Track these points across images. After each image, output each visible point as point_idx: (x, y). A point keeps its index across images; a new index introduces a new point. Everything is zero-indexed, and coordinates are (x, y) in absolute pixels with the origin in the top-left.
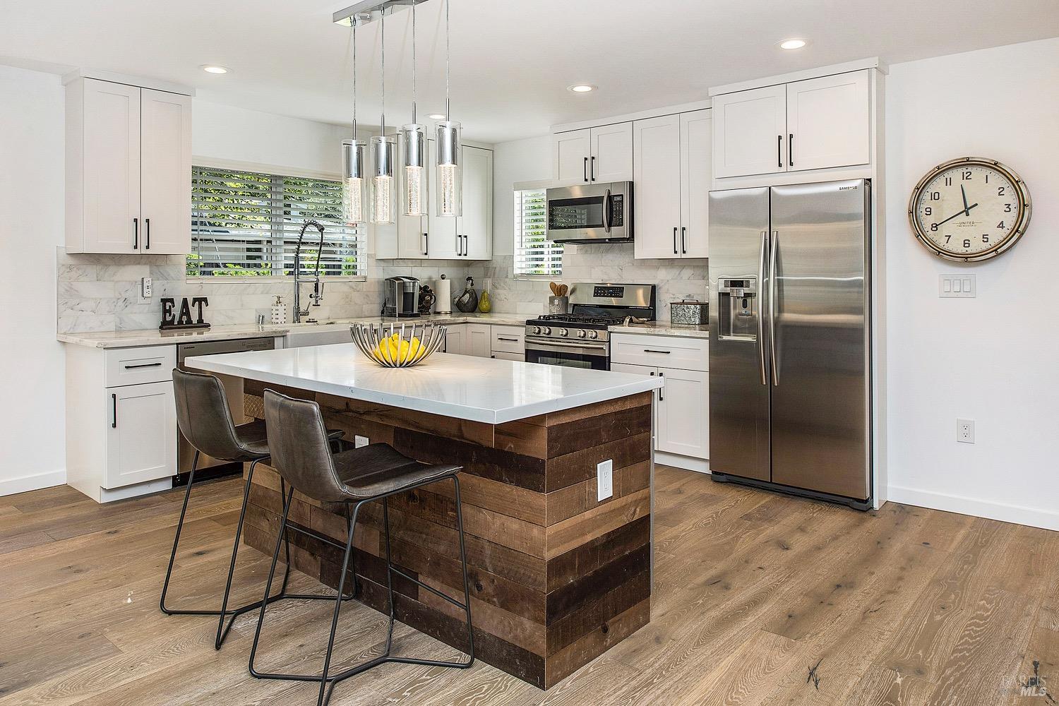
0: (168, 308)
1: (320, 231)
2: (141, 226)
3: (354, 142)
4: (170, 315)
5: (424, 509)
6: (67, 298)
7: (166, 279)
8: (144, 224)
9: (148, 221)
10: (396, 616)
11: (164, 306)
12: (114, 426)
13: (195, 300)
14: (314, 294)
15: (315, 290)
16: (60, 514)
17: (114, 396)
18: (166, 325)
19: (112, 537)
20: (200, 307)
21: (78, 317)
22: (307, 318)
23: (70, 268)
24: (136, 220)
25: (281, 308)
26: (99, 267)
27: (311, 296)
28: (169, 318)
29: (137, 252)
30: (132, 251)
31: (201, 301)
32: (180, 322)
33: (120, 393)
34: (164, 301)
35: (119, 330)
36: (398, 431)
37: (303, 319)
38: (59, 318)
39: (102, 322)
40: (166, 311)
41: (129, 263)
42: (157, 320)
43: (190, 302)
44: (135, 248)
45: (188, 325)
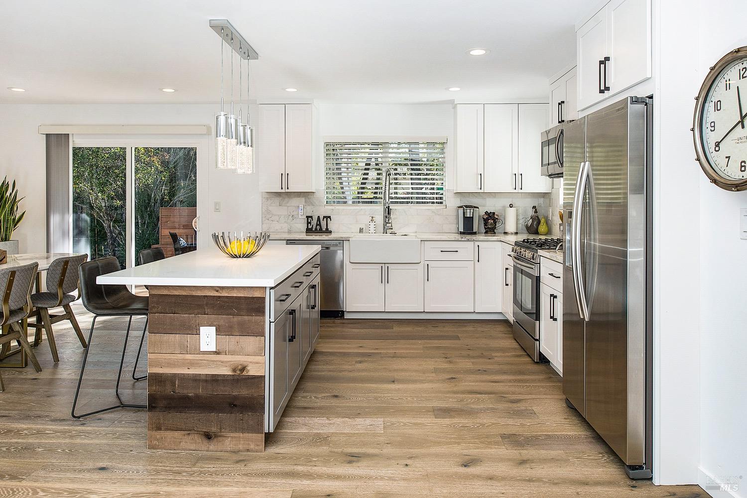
2: (285, 177)
4: (311, 225)
6: (266, 214)
7: (313, 205)
9: (288, 174)
11: (308, 220)
13: (324, 217)
15: (388, 213)
18: (309, 230)
20: (327, 222)
21: (271, 224)
23: (267, 199)
24: (282, 174)
25: (373, 224)
26: (280, 199)
28: (310, 227)
29: (283, 191)
30: (280, 191)
31: (327, 218)
32: (316, 229)
34: (308, 217)
35: (289, 232)
38: (262, 224)
39: (282, 227)
40: (308, 223)
41: (295, 197)
42: (304, 227)
43: (321, 219)
44: (282, 189)
45: (321, 231)
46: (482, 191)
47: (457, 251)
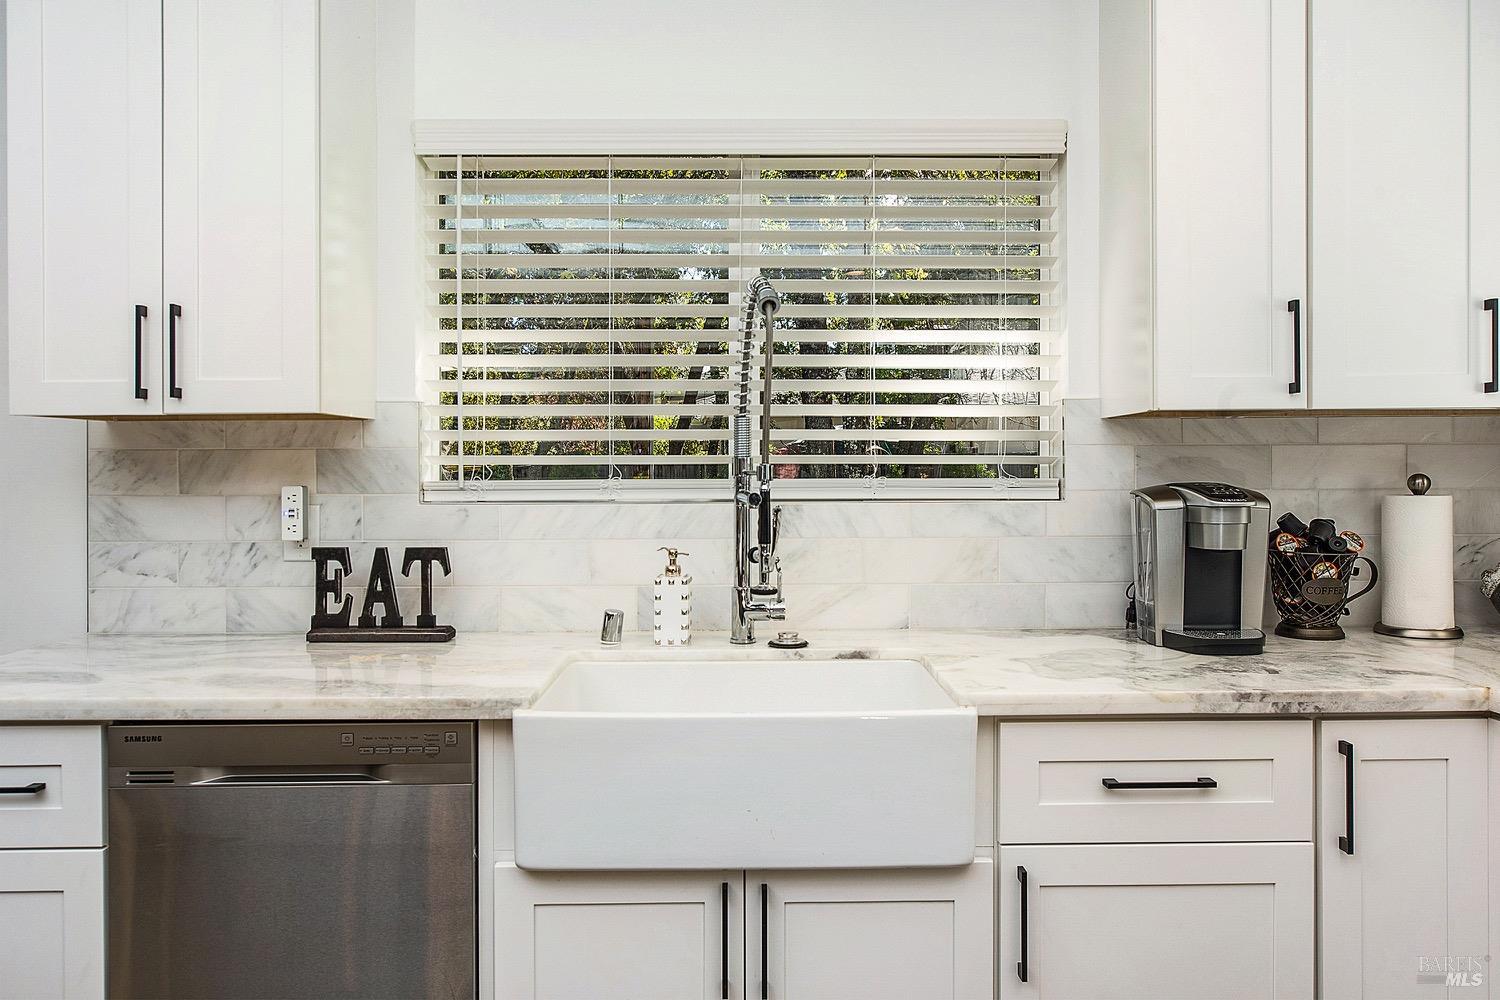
0: (331, 577)
4: (338, 598)
7: (365, 492)
11: (321, 569)
13: (411, 554)
18: (326, 629)
20: (426, 578)
21: (134, 592)
23: (116, 458)
26: (186, 455)
28: (333, 608)
31: (428, 556)
32: (367, 621)
34: (321, 556)
35: (235, 633)
37: (765, 630)
38: (90, 590)
39: (195, 606)
40: (324, 587)
42: (299, 609)
43: (395, 564)
44: (141, 393)
45: (392, 630)
46: (1298, 402)
47: (1206, 784)
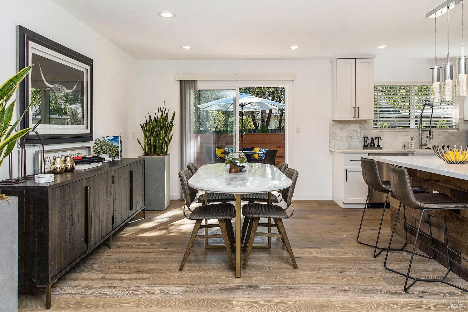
1: (431, 108)
2: (356, 109)
3: (436, 67)
5: (464, 225)
6: (333, 135)
7: (366, 129)
8: (357, 109)
9: (358, 107)
10: (451, 269)
11: (365, 140)
12: (346, 181)
13: (376, 137)
14: (429, 136)
15: (429, 134)
16: (329, 208)
17: (346, 170)
18: (365, 147)
19: (345, 218)
20: (378, 140)
21: (336, 143)
22: (426, 147)
23: (333, 125)
24: (354, 107)
25: (413, 142)
26: (342, 125)
27: (427, 137)
28: (366, 144)
29: (355, 119)
30: (352, 119)
31: (379, 138)
32: (371, 146)
33: (348, 169)
34: (365, 138)
35: (349, 148)
36: (451, 189)
37: (424, 147)
38: (330, 142)
39: (343, 145)
40: (365, 142)
42: (362, 145)
43: (374, 138)
45: (374, 147)
